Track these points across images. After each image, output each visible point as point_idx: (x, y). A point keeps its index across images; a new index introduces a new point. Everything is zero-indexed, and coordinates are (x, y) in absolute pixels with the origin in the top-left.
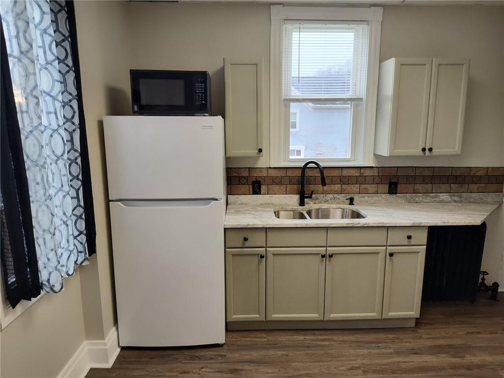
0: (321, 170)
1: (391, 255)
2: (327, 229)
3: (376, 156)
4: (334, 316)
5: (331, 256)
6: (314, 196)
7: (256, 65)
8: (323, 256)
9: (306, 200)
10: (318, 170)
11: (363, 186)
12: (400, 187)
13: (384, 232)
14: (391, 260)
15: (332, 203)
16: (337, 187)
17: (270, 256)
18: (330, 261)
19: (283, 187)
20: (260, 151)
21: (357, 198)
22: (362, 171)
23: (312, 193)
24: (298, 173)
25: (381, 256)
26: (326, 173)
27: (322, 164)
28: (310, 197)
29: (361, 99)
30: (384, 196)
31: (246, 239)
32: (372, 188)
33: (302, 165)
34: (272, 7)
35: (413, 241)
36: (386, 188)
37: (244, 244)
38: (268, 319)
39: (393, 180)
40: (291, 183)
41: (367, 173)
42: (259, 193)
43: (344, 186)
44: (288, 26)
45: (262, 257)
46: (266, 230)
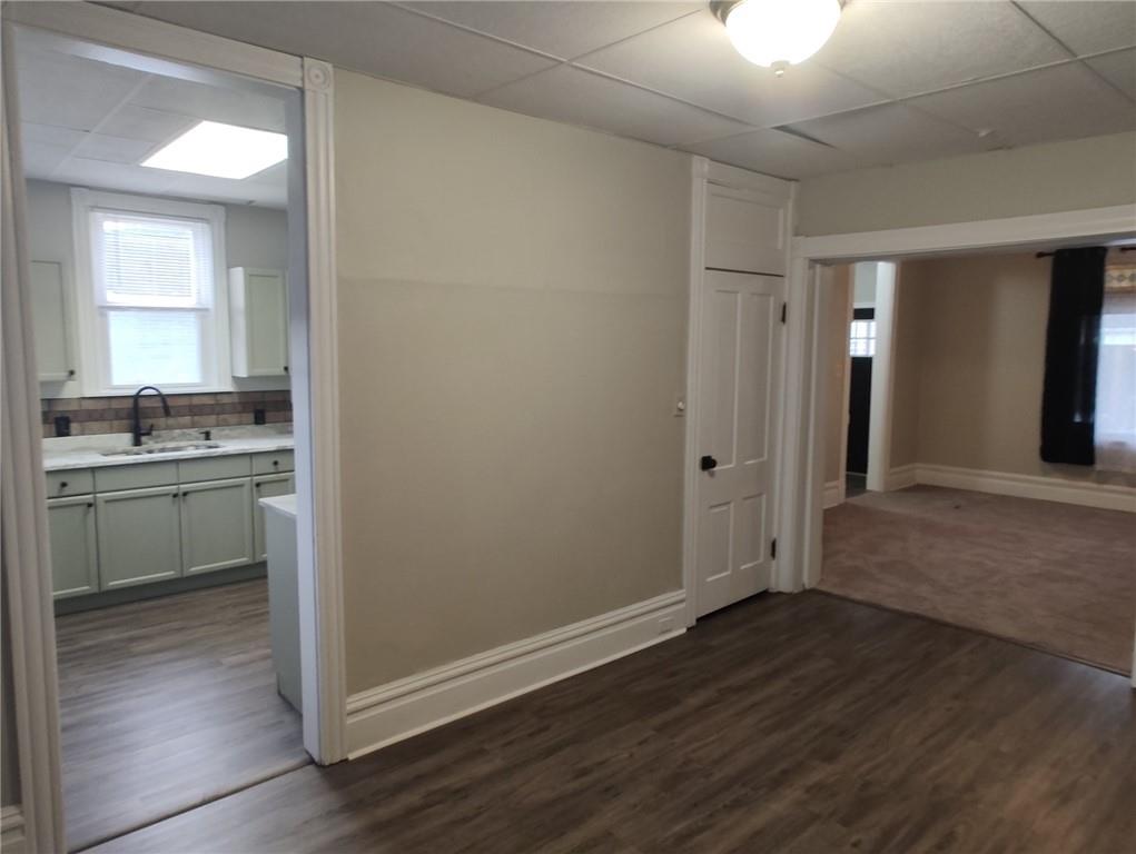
0: (163, 398)
1: (258, 485)
2: (177, 462)
3: (236, 379)
4: (195, 569)
5: (185, 494)
6: (154, 433)
7: (59, 263)
8: (175, 496)
9: (144, 439)
10: (159, 398)
11: (221, 417)
12: (269, 415)
13: (247, 459)
14: (259, 491)
15: (181, 440)
16: (187, 419)
17: (101, 505)
18: (184, 500)
19: (105, 424)
20: (72, 373)
21: (214, 432)
22: (219, 397)
23: (152, 428)
24: (129, 404)
25: (246, 489)
26: (170, 402)
27: (165, 391)
28: (148, 434)
29: (206, 310)
30: (249, 427)
31: (64, 485)
32: (233, 418)
33: (133, 392)
34: (73, 189)
35: (280, 468)
36: (251, 417)
37: (60, 491)
38: (104, 588)
39: (259, 407)
40: (118, 417)
41: (226, 400)
42: (68, 435)
43: (196, 418)
44: (99, 215)
45: (90, 505)
46: (93, 470)
